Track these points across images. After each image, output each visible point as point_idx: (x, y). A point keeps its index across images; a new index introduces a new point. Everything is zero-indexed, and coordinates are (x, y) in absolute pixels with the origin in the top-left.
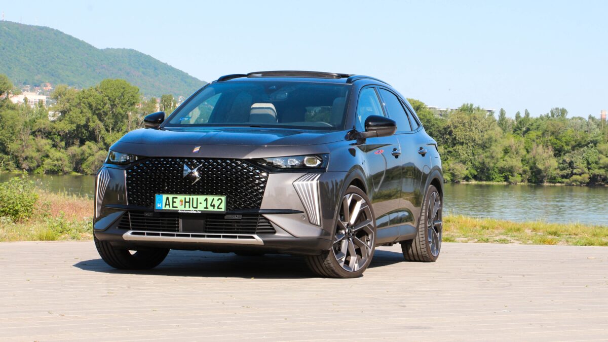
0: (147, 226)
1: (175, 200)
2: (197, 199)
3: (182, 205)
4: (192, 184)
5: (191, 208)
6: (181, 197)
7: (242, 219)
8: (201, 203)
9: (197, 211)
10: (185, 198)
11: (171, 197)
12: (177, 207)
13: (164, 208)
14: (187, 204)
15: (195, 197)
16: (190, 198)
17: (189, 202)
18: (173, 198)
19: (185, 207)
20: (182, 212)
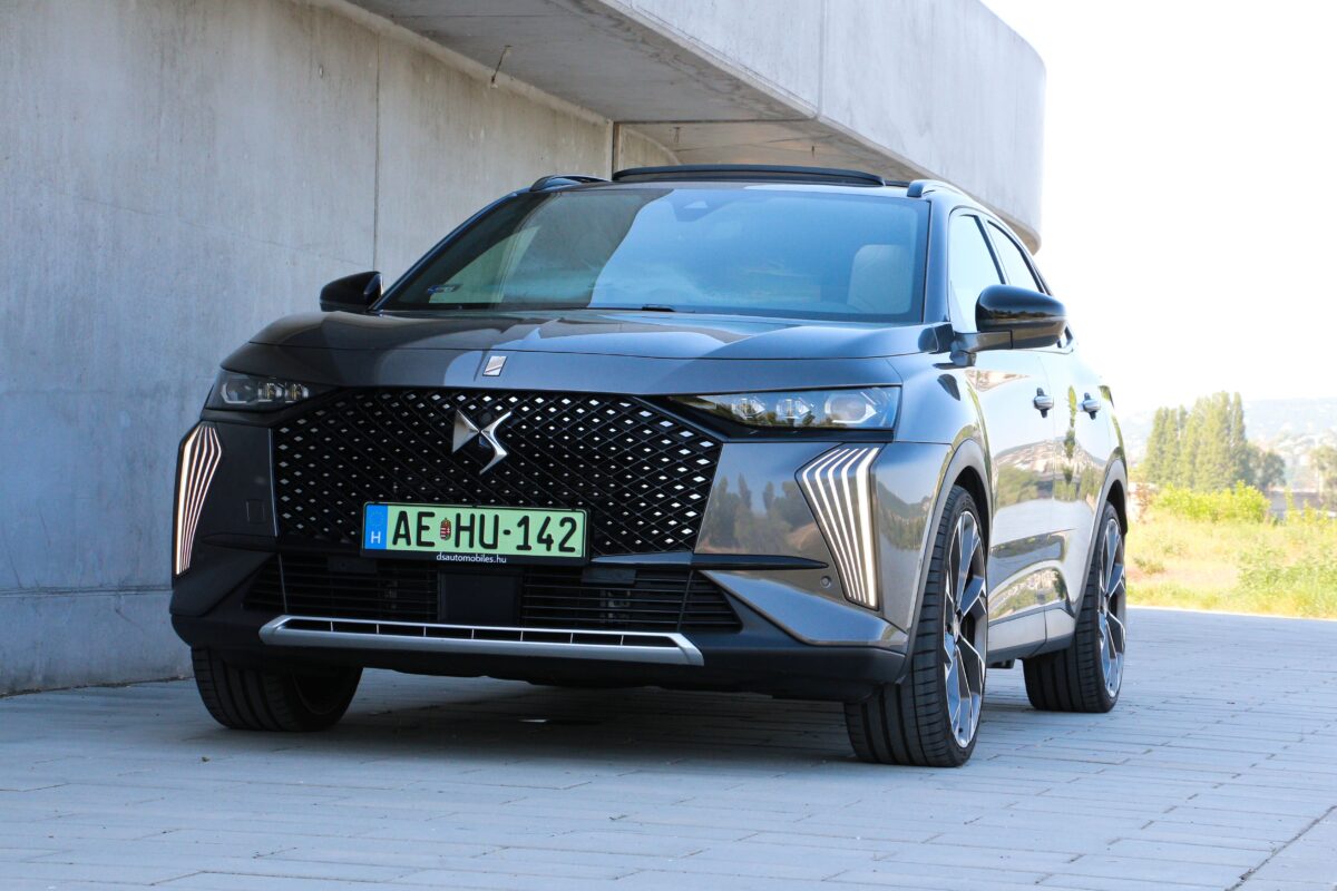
0: (337, 602)
1: (425, 521)
2: (496, 518)
3: (446, 536)
4: (481, 472)
5: (478, 549)
6: (446, 513)
7: (638, 583)
8: (507, 532)
9: (494, 556)
10: (458, 516)
11: (412, 512)
12: (432, 544)
13: (390, 546)
14: (465, 536)
15: (489, 514)
16: (472, 517)
17: (471, 529)
18: (421, 515)
19: (457, 544)
20: (448, 558)
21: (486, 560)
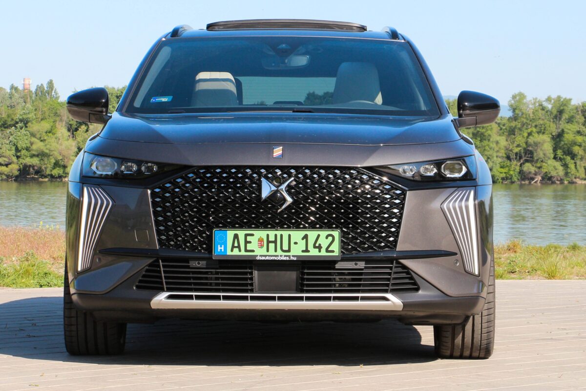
0: (195, 284)
1: (249, 239)
2: (290, 236)
3: (261, 246)
4: (279, 211)
5: (279, 252)
6: (260, 234)
7: (366, 268)
8: (296, 243)
9: (289, 256)
10: (268, 236)
11: (241, 233)
12: (253, 251)
13: (229, 253)
14: (272, 246)
15: (285, 233)
16: (276, 236)
17: (275, 242)
18: (246, 235)
19: (268, 250)
20: (263, 258)
21: (285, 259)
